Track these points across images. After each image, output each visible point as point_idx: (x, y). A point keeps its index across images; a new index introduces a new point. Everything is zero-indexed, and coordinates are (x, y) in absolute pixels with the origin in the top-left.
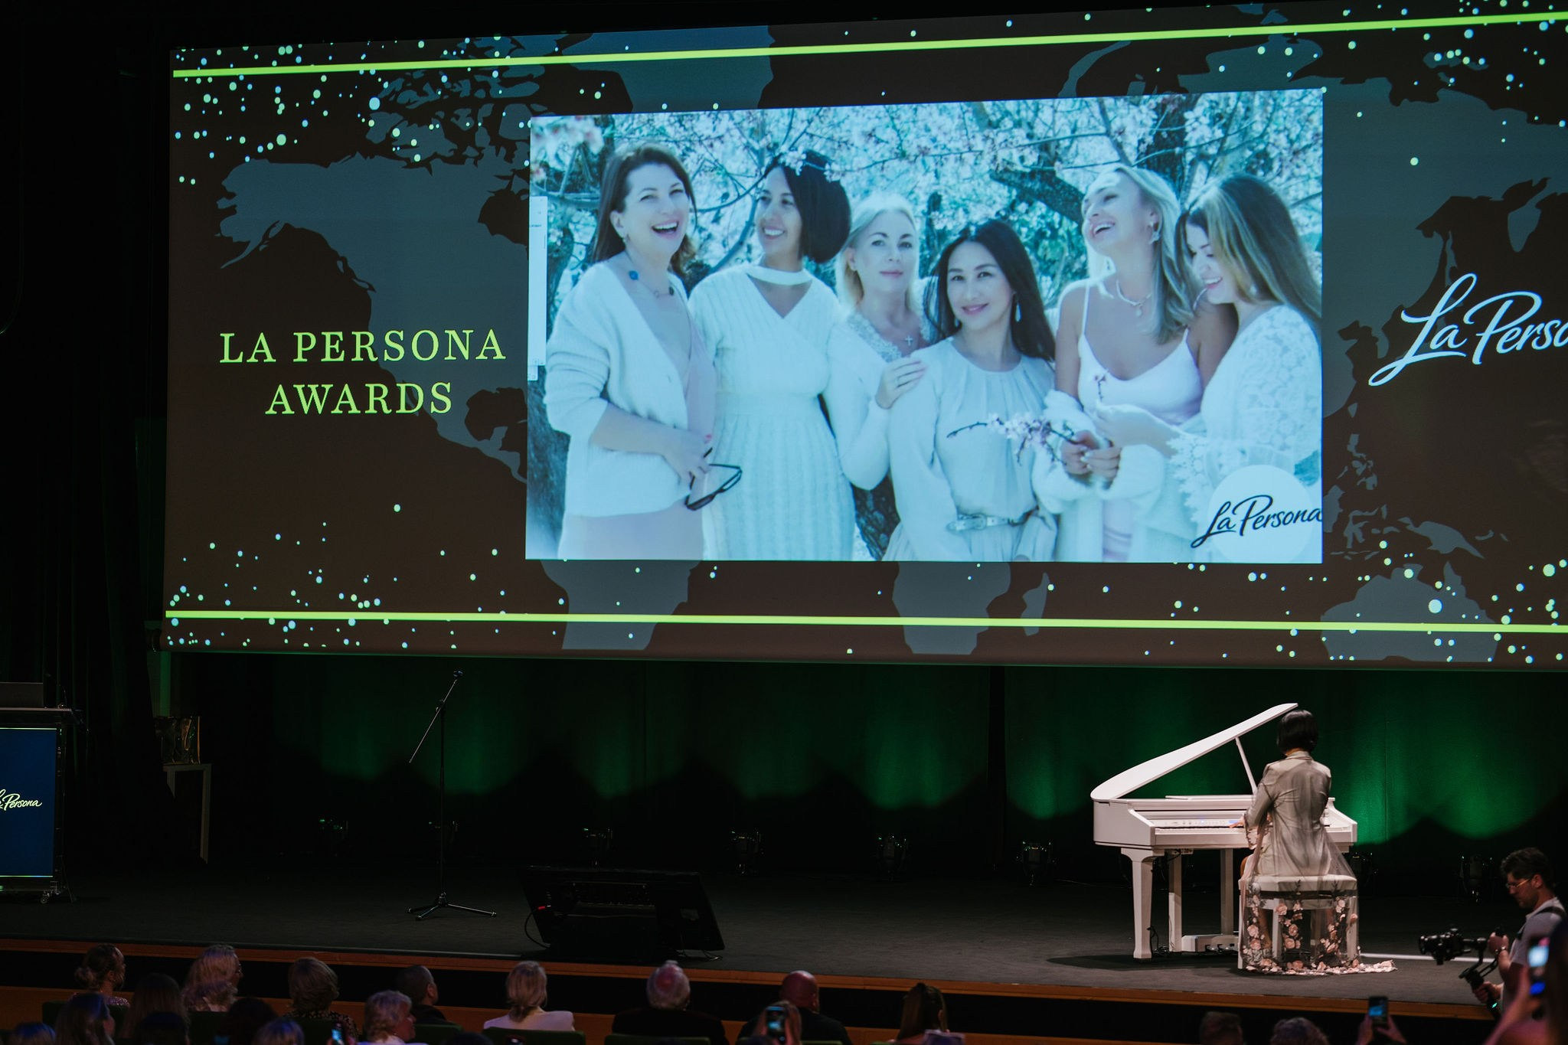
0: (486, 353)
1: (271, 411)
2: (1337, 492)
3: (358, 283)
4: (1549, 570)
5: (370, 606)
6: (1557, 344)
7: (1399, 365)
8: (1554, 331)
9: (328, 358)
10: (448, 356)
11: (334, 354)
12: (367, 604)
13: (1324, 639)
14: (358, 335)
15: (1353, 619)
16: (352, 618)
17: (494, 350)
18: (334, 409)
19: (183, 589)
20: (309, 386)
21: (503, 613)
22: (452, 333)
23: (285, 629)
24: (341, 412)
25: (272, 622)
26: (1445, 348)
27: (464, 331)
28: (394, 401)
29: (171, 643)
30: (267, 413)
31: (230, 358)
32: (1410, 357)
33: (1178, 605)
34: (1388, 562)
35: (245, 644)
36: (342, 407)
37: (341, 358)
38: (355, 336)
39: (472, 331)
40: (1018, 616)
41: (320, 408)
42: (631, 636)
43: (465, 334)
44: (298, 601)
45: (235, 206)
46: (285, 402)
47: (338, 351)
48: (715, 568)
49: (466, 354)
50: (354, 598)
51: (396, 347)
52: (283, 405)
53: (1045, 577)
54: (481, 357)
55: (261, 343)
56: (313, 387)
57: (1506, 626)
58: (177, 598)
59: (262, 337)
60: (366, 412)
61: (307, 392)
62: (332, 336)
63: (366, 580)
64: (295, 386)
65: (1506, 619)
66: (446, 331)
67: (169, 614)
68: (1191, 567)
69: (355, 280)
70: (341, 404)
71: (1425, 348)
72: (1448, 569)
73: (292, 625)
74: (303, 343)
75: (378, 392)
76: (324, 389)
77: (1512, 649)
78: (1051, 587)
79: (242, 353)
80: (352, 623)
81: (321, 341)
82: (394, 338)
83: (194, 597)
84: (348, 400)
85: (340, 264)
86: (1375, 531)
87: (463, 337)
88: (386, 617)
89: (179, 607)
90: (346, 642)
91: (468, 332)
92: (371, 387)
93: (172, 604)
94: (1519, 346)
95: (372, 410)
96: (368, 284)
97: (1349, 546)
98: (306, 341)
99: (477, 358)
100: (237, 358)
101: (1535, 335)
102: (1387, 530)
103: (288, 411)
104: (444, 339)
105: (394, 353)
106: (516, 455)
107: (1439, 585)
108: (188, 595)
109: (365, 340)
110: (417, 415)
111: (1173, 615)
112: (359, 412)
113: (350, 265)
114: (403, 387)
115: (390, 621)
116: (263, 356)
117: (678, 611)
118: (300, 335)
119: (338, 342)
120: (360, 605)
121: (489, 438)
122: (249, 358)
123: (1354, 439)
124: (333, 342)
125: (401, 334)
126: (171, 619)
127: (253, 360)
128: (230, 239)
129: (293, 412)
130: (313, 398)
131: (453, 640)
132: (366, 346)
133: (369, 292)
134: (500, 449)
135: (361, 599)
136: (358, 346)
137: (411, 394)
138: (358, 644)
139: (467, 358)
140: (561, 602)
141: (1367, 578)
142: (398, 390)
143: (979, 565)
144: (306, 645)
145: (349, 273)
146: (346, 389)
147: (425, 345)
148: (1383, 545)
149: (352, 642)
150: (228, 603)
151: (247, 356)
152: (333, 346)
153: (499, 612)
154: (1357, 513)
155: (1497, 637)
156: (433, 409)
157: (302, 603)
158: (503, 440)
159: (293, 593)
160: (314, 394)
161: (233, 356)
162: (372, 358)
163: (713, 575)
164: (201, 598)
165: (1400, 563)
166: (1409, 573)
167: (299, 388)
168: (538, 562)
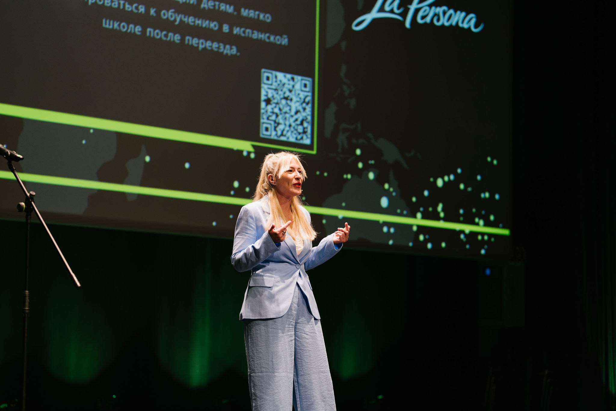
2: (333, 108)
4: (440, 183)
6: (447, 24)
7: (368, 18)
8: (444, 13)
13: (324, 221)
15: (340, 208)
26: (392, 11)
32: (374, 14)
33: (236, 184)
34: (360, 165)
53: (143, 149)
57: (418, 221)
65: (419, 215)
68: (245, 154)
71: (382, 10)
72: (391, 175)
77: (421, 238)
78: (147, 159)
86: (354, 141)
94: (428, 20)
97: (340, 150)
101: (435, 15)
102: (361, 141)
107: (386, 186)
111: (232, 193)
123: (344, 68)
141: (349, 176)
143: (92, 131)
148: (358, 152)
154: (344, 125)
155: (415, 228)
165: (367, 168)
166: (371, 176)
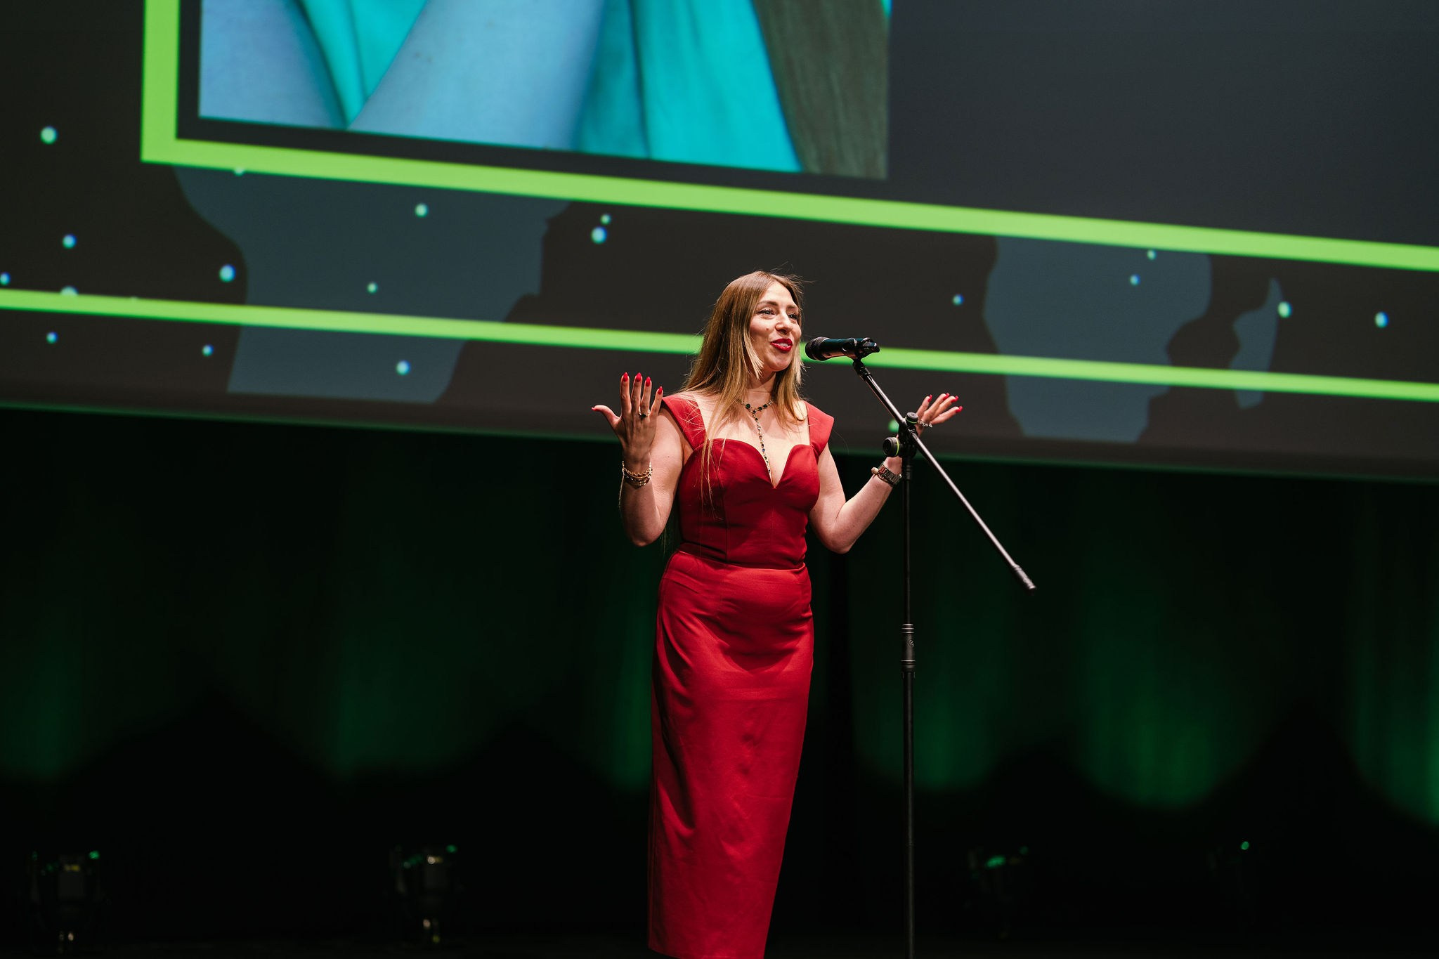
21: (69, 292)
40: (1222, 363)
42: (403, 368)
48: (605, 219)
53: (1274, 287)
78: (1284, 310)
117: (517, 316)
140: (227, 274)
143: (1151, 255)
153: (59, 291)
163: (598, 235)
168: (166, 172)
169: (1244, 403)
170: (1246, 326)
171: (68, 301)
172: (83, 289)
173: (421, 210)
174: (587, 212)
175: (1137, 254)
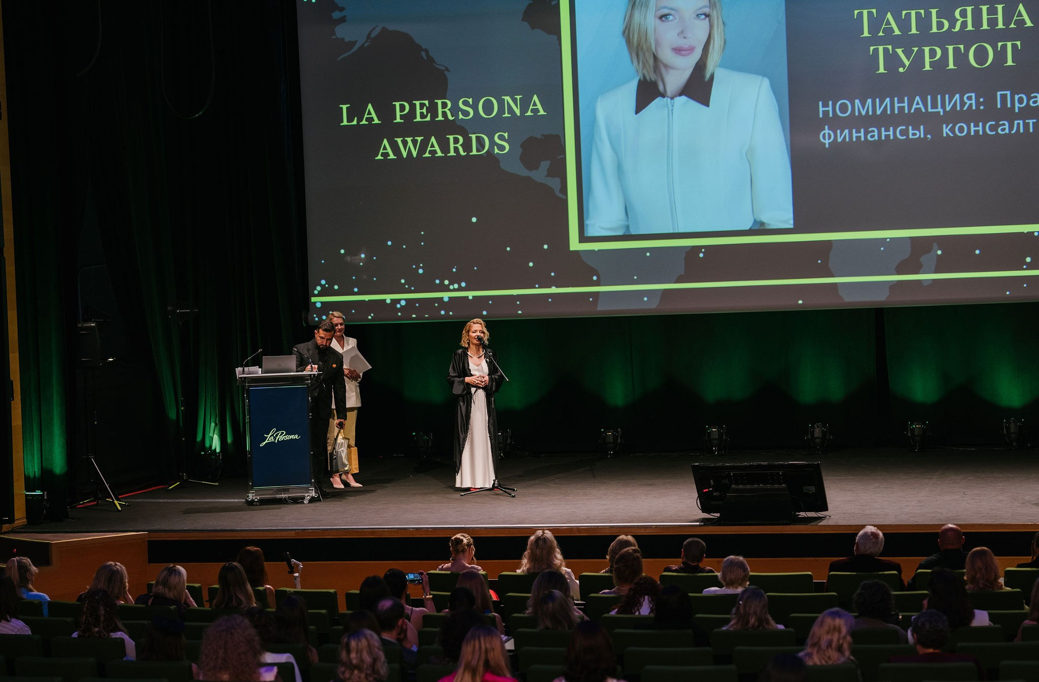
0: (532, 111)
1: (379, 157)
3: (437, 66)
5: (458, 288)
9: (418, 119)
10: (505, 114)
11: (422, 116)
12: (456, 286)
14: (439, 102)
16: (446, 296)
17: (538, 109)
18: (425, 154)
19: (323, 282)
20: (406, 139)
21: (554, 288)
22: (507, 99)
23: (398, 306)
24: (430, 156)
25: (388, 301)
27: (515, 97)
28: (467, 146)
29: (317, 319)
30: (376, 158)
31: (348, 122)
33: (1028, 260)
35: (370, 317)
36: (430, 152)
37: (428, 119)
38: (437, 103)
39: (521, 96)
40: (918, 272)
41: (415, 154)
42: (645, 299)
43: (517, 98)
44: (407, 286)
45: (345, 16)
46: (389, 150)
47: (425, 114)
48: (703, 250)
49: (518, 112)
50: (446, 282)
51: (467, 109)
52: (388, 153)
54: (529, 113)
55: (369, 110)
56: (409, 140)
58: (319, 288)
59: (370, 107)
60: (448, 155)
61: (405, 143)
62: (420, 103)
63: (454, 270)
64: (395, 139)
66: (503, 97)
67: (313, 299)
68: (1036, 234)
69: (435, 65)
70: (430, 150)
73: (403, 303)
74: (400, 108)
75: (456, 141)
76: (417, 140)
79: (356, 118)
80: (446, 299)
81: (413, 107)
82: (466, 103)
83: (331, 286)
84: (434, 147)
85: (423, 54)
87: (515, 101)
88: (470, 294)
89: (320, 294)
90: (443, 312)
91: (518, 97)
92: (451, 138)
93: (316, 292)
95: (452, 153)
96: (445, 67)
98: (402, 108)
99: (526, 115)
100: (352, 121)
103: (392, 156)
104: (501, 103)
105: (466, 113)
106: (558, 180)
108: (327, 286)
109: (444, 105)
110: (485, 155)
111: (1025, 267)
112: (444, 155)
113: (431, 54)
114: (474, 137)
115: (473, 296)
116: (370, 120)
117: (678, 281)
118: (397, 104)
119: (425, 107)
120: (451, 287)
121: (537, 168)
122: (362, 121)
124: (421, 108)
125: (470, 100)
126: (316, 303)
127: (364, 122)
128: (343, 39)
129: (396, 157)
130: (409, 147)
131: (519, 308)
132: (446, 110)
133: (446, 72)
134: (546, 176)
135: (451, 283)
136: (440, 110)
137: (480, 142)
138: (451, 313)
139: (519, 114)
140: (595, 278)
142: (471, 139)
143: (889, 240)
144: (414, 316)
145: (431, 60)
146: (433, 139)
147: (488, 107)
149: (447, 312)
150: (356, 290)
151: (360, 120)
152: (421, 111)
153: (551, 288)
156: (496, 151)
157: (410, 287)
158: (548, 170)
159: (403, 281)
160: (410, 144)
161: (350, 119)
162: (450, 118)
163: (701, 255)
164: (336, 287)
167: (399, 140)
168: (577, 252)
169: (925, 284)
170: (924, 259)
171: (554, 290)
172: (557, 287)
173: (648, 254)
174: (698, 249)
175: (883, 241)
